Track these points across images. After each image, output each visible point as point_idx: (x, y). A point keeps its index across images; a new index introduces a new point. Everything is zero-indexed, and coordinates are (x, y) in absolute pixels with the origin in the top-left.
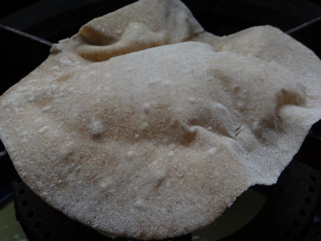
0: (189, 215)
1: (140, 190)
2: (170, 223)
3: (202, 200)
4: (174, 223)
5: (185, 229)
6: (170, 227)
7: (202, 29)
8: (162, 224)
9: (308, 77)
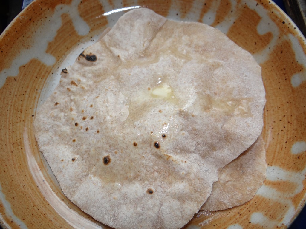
3: (179, 209)
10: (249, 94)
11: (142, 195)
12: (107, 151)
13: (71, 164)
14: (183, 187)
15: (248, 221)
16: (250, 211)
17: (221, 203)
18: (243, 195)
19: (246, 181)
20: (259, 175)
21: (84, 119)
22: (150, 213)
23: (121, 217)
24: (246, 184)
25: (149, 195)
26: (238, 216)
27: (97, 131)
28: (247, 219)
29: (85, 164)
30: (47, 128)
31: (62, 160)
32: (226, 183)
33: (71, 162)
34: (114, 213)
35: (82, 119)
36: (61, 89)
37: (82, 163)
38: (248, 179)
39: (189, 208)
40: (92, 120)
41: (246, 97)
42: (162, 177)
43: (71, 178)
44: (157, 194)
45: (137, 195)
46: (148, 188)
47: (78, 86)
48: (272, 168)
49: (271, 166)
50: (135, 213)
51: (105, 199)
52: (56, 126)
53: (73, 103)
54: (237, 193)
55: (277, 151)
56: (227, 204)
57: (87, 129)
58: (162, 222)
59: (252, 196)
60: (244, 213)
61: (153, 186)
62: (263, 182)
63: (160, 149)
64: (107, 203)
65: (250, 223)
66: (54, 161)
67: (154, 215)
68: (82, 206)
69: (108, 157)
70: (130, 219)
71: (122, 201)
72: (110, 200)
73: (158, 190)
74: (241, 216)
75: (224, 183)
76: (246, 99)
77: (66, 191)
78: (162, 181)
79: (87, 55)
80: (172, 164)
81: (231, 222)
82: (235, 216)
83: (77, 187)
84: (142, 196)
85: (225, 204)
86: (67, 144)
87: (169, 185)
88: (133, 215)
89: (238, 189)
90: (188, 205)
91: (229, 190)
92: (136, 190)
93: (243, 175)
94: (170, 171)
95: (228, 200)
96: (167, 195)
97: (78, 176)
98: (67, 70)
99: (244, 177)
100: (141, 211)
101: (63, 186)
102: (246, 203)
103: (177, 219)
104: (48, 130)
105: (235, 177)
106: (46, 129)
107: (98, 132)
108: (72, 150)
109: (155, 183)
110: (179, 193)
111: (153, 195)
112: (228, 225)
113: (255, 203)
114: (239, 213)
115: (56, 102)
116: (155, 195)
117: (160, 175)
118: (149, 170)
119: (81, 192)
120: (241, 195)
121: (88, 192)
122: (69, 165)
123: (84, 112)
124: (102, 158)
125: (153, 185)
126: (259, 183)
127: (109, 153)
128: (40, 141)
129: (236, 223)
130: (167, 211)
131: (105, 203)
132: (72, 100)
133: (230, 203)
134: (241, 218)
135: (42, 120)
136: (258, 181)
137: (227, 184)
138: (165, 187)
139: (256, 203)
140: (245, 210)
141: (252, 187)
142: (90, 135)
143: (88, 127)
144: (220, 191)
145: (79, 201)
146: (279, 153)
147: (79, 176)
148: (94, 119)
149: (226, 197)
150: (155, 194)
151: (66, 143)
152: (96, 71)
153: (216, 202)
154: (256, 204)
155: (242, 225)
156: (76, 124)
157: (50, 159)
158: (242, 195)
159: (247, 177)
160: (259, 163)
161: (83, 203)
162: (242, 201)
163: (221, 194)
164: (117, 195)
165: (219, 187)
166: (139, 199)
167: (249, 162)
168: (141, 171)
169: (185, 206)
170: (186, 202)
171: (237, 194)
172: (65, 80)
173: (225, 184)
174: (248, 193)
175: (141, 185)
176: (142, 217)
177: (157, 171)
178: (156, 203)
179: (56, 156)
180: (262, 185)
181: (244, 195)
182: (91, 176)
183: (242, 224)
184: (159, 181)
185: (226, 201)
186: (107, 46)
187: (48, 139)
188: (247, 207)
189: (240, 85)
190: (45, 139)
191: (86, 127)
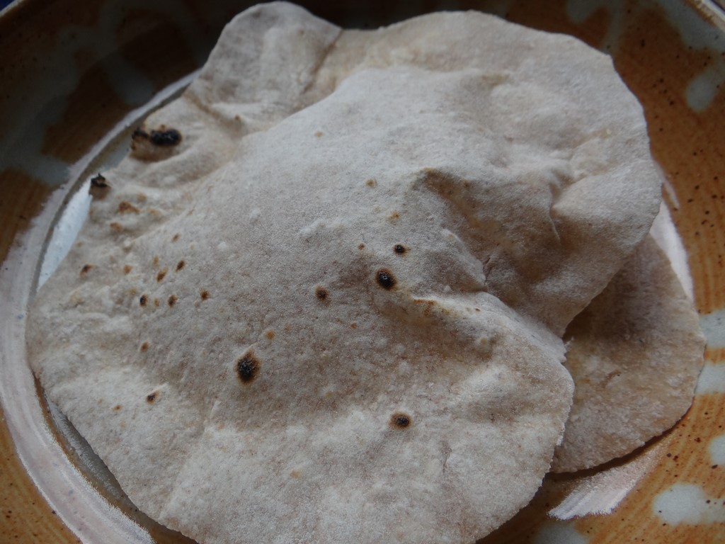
0: (490, 486)
1: (371, 460)
2: (458, 513)
3: (502, 446)
4: (469, 511)
5: (493, 516)
6: (461, 522)
7: (336, 30)
8: (442, 520)
9: (577, 85)
10: (599, 120)
11: (378, 438)
12: (241, 341)
13: (145, 411)
14: (496, 381)
15: (707, 464)
16: (698, 440)
17: (610, 439)
18: (663, 402)
19: (657, 364)
20: (687, 340)
21: (161, 277)
22: (419, 484)
23: (330, 526)
24: (661, 372)
25: (400, 432)
26: (670, 464)
27: (200, 296)
28: (700, 461)
29: (187, 402)
30: (66, 334)
31: (118, 408)
32: (607, 382)
33: (147, 406)
34: (305, 521)
35: (156, 281)
36: (95, 229)
37: (179, 402)
38: (660, 356)
39: (531, 433)
40: (182, 270)
41: (592, 130)
42: (424, 371)
43: (152, 452)
44: (423, 423)
45: (362, 442)
46: (393, 413)
47: (142, 210)
48: (712, 317)
49: (709, 312)
50: (368, 500)
51: (264, 483)
52: (90, 323)
53: (131, 255)
54: (645, 399)
55: (710, 272)
56: (630, 437)
57: (172, 302)
58: (463, 499)
59: (688, 398)
60: (683, 452)
61: (404, 404)
62: (702, 357)
63: (397, 289)
64: (274, 497)
65: (715, 467)
66: (94, 415)
67: (430, 487)
68: (195, 527)
69: (249, 355)
70: (358, 523)
71: (320, 476)
72: (283, 485)
73: (423, 411)
74: (680, 461)
75: (602, 382)
76: (595, 135)
77: (141, 495)
78: (427, 381)
79: (153, 132)
80: (445, 324)
81: (656, 485)
82: (661, 465)
83: (174, 475)
84: (379, 442)
85: (622, 440)
86: (128, 363)
87: (453, 388)
88: (366, 508)
89: (643, 389)
90: (529, 427)
91: (620, 396)
92: (355, 431)
93: (644, 351)
94: (444, 345)
95: (628, 427)
96: (456, 416)
97: (171, 441)
98: (104, 179)
99: (648, 354)
100: (389, 488)
101: (130, 482)
102: (678, 423)
103: (507, 478)
104: (68, 341)
105: (626, 359)
106: (61, 339)
107: (204, 296)
108: (145, 375)
109: (407, 392)
110: (490, 399)
111: (411, 429)
112: (652, 494)
113: (703, 415)
114: (669, 455)
115: (82, 266)
116: (420, 427)
117: (416, 367)
118: (382, 359)
119: (187, 485)
120: (658, 403)
121: (209, 478)
122: (141, 415)
123: (160, 259)
124: (231, 366)
125: (405, 399)
126: (694, 360)
127: (250, 344)
128: (48, 374)
129: (671, 482)
130: (469, 461)
131: (269, 498)
132: (127, 250)
133: (635, 432)
134: (682, 464)
135: (48, 317)
136: (690, 358)
137: (610, 384)
138: (442, 397)
139: (706, 414)
140: (683, 441)
141: (679, 375)
142: (183, 313)
143: (175, 293)
144: (597, 407)
145: (186, 514)
146: (716, 276)
147: (175, 441)
148: (187, 265)
149: (621, 418)
150: (416, 424)
151: (125, 361)
152: (183, 165)
153: (596, 439)
154: (707, 416)
155: (695, 482)
156: (143, 301)
157: (79, 415)
158: (662, 404)
159: (657, 354)
160: (676, 311)
161: (198, 517)
162: (668, 419)
163: (602, 413)
164: (301, 463)
165: (592, 396)
166: (372, 452)
167: (648, 313)
168: (357, 368)
169: (518, 434)
170: (518, 419)
171: (645, 404)
172: (104, 205)
173: (603, 385)
174: (675, 393)
175: (368, 412)
176: (394, 506)
177: (403, 358)
178: (428, 451)
179: (98, 400)
180: (703, 366)
181: (665, 402)
182: (210, 429)
183: (692, 479)
184: (418, 383)
185: (622, 431)
186: (204, 103)
187: (71, 363)
188: (686, 434)
189: (567, 108)
190: (62, 365)
191: (170, 296)
